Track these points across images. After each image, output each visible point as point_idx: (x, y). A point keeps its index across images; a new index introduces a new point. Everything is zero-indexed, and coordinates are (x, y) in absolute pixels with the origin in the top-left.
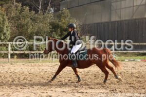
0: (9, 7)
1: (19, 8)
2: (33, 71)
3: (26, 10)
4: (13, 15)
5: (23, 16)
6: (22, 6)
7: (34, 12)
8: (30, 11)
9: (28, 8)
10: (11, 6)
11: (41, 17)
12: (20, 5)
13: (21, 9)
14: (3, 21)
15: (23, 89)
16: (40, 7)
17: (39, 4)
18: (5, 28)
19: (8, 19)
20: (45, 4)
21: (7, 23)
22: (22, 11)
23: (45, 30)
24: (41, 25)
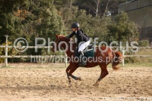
0: (66, 11)
1: (76, 11)
2: (90, 76)
3: (82, 14)
4: (70, 18)
5: (80, 20)
6: (79, 10)
7: (91, 16)
8: (87, 15)
9: (84, 11)
10: (68, 10)
11: (99, 20)
12: (77, 8)
13: (78, 13)
14: (60, 25)
15: (81, 94)
16: (97, 11)
17: (96, 7)
18: (62, 32)
19: (65, 23)
20: (102, 7)
21: (63, 27)
22: (79, 14)
23: (103, 34)
24: (98, 28)
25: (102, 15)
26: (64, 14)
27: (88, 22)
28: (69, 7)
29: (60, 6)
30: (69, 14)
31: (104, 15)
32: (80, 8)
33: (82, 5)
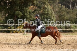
25: (73, 8)
26: (54, 8)
27: (66, 12)
28: (56, 4)
29: (52, 4)
30: (56, 8)
31: (74, 8)
32: (62, 5)
33: (63, 3)
